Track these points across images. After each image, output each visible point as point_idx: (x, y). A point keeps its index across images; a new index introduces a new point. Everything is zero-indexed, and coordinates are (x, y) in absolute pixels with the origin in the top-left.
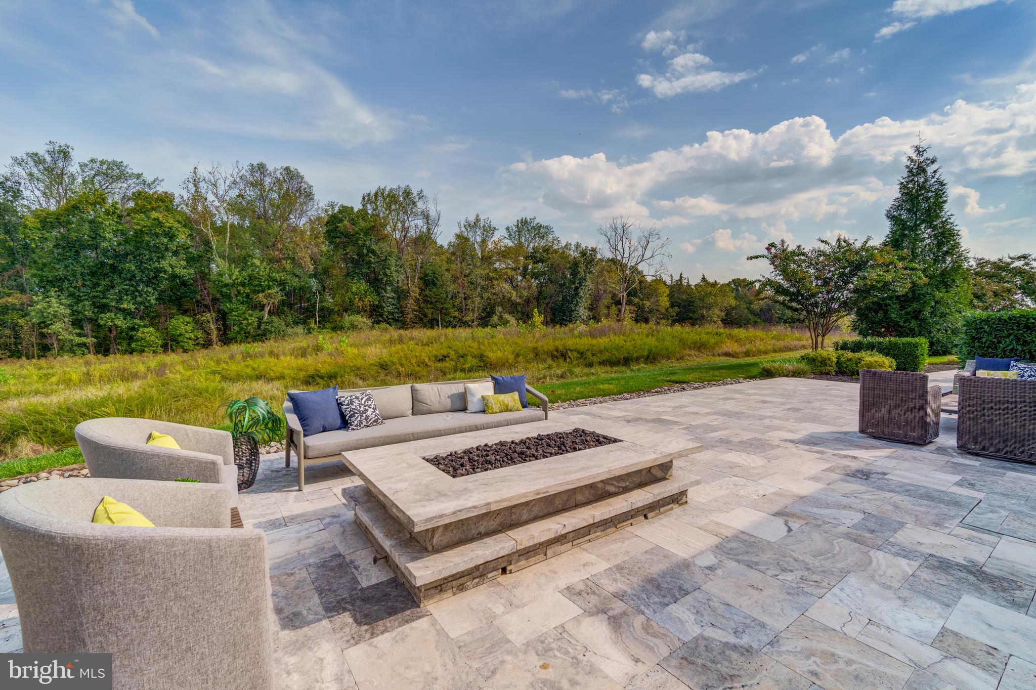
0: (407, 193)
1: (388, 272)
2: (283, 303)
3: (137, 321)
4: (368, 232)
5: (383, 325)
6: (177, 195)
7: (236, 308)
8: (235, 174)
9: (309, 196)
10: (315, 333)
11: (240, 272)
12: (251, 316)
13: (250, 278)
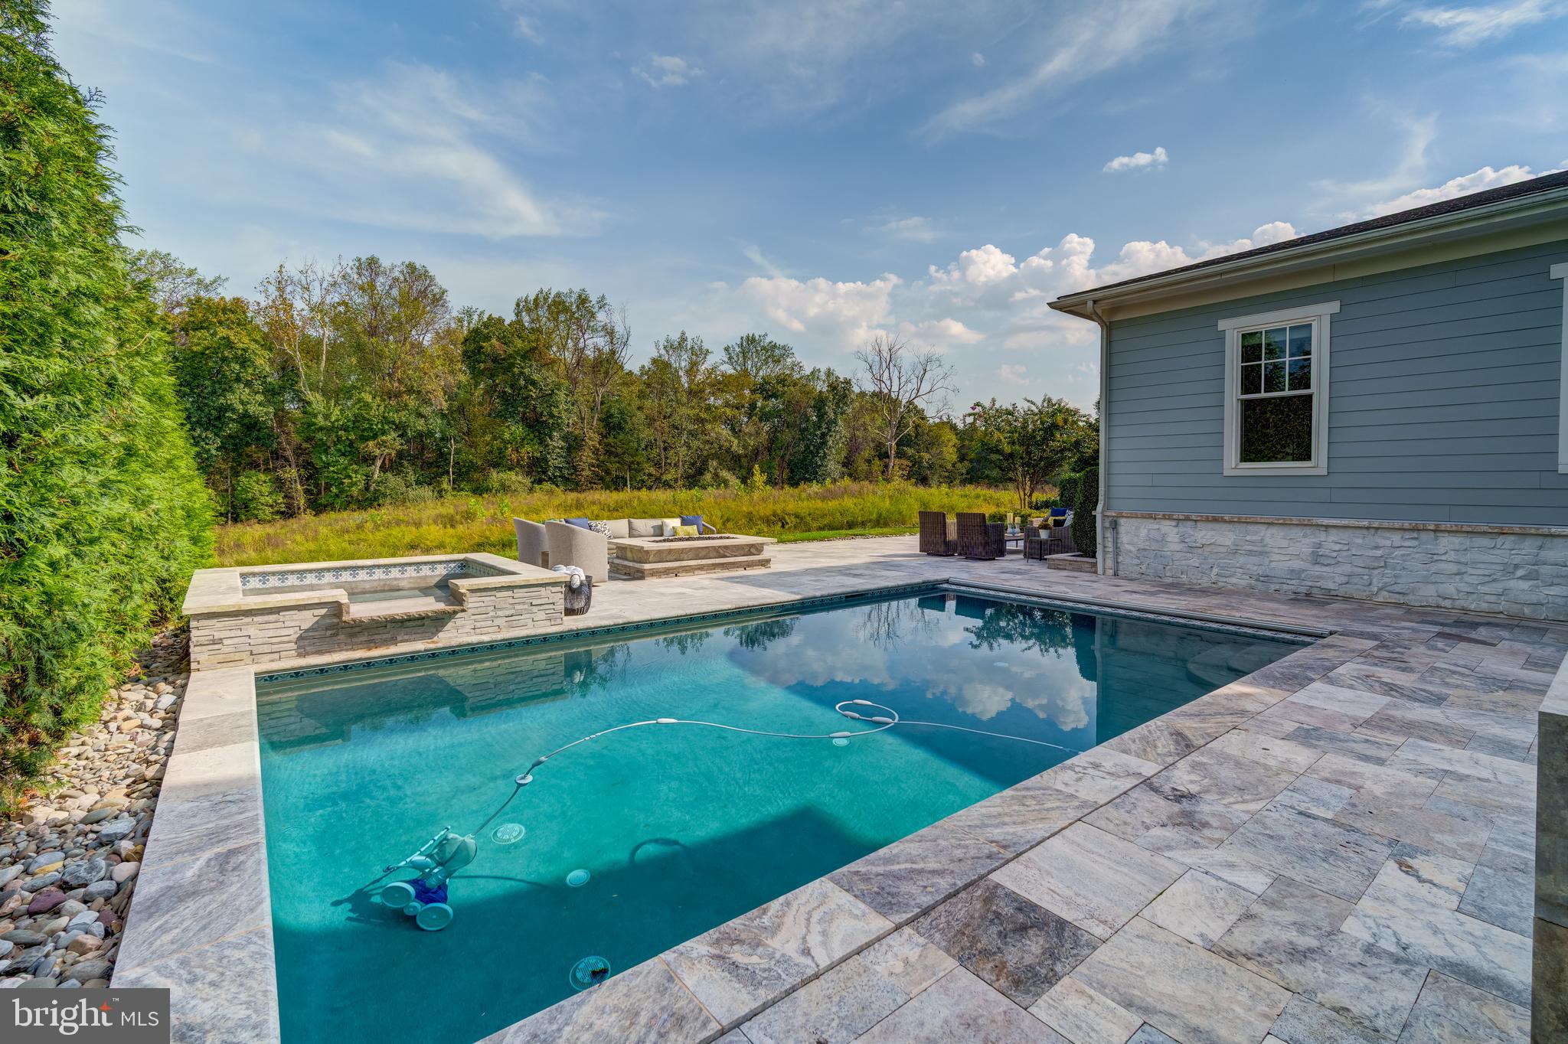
0: (583, 300)
1: (555, 411)
2: (400, 455)
4: (526, 355)
5: (547, 486)
6: (250, 300)
7: (335, 462)
8: (336, 273)
9: (438, 300)
10: (449, 496)
11: (341, 411)
12: (356, 472)
13: (357, 419)
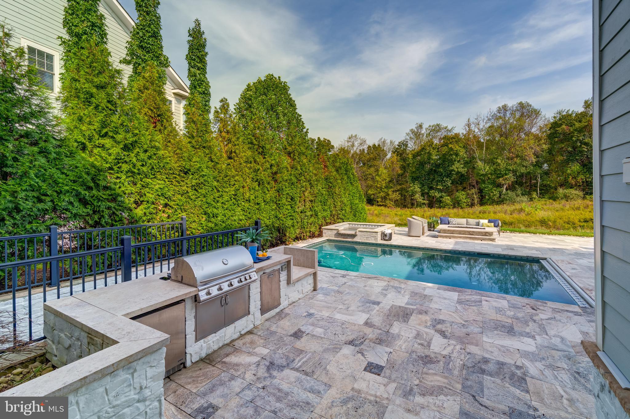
2: (515, 182)
3: (443, 194)
4: (581, 130)
6: (461, 133)
7: (487, 187)
8: (489, 115)
10: (536, 201)
11: (489, 167)
12: (495, 191)
13: (495, 170)
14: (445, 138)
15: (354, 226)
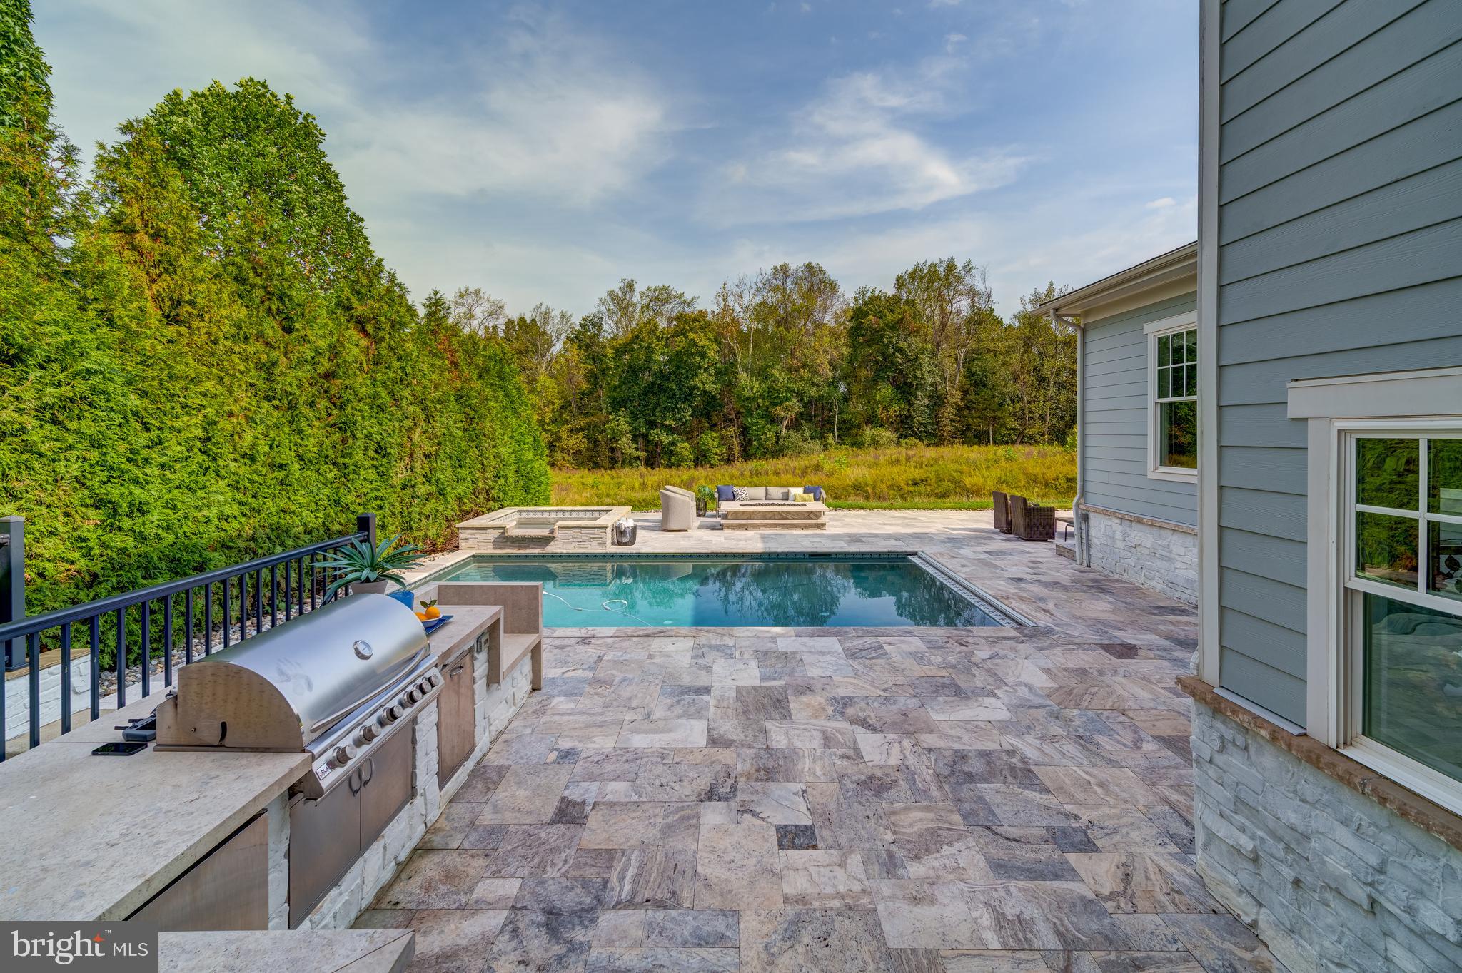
0: (951, 267)
1: (918, 373)
2: (801, 415)
3: (676, 436)
4: (894, 326)
5: (911, 440)
6: (709, 310)
7: (756, 422)
8: (760, 281)
9: (832, 287)
10: (832, 449)
11: (760, 384)
12: (769, 430)
13: (770, 390)
14: (680, 317)
15: (531, 515)
